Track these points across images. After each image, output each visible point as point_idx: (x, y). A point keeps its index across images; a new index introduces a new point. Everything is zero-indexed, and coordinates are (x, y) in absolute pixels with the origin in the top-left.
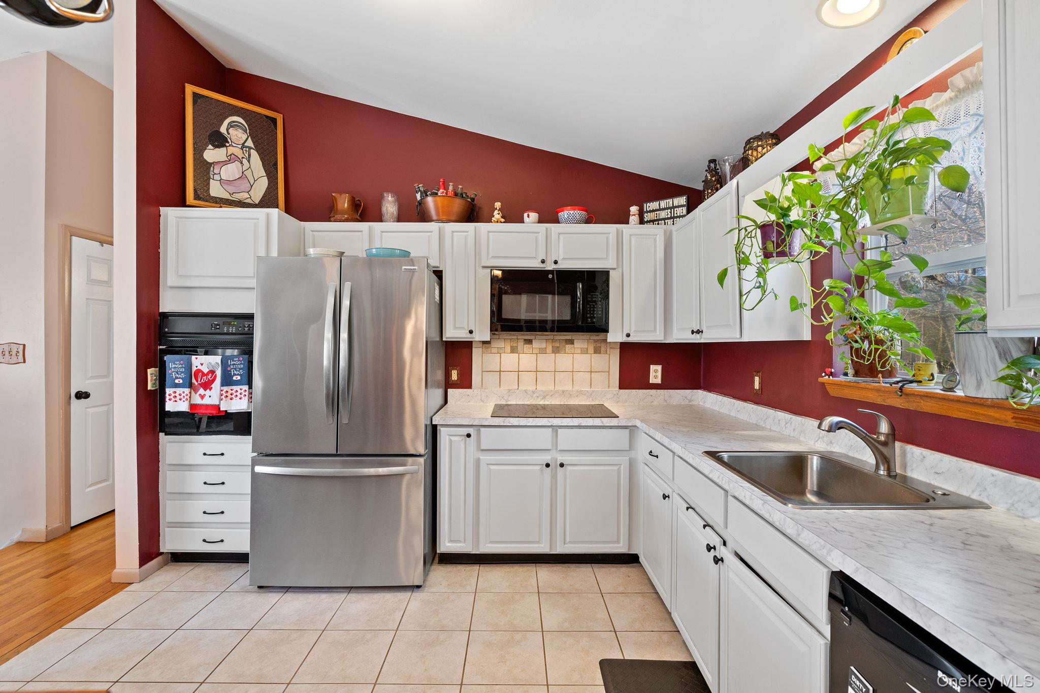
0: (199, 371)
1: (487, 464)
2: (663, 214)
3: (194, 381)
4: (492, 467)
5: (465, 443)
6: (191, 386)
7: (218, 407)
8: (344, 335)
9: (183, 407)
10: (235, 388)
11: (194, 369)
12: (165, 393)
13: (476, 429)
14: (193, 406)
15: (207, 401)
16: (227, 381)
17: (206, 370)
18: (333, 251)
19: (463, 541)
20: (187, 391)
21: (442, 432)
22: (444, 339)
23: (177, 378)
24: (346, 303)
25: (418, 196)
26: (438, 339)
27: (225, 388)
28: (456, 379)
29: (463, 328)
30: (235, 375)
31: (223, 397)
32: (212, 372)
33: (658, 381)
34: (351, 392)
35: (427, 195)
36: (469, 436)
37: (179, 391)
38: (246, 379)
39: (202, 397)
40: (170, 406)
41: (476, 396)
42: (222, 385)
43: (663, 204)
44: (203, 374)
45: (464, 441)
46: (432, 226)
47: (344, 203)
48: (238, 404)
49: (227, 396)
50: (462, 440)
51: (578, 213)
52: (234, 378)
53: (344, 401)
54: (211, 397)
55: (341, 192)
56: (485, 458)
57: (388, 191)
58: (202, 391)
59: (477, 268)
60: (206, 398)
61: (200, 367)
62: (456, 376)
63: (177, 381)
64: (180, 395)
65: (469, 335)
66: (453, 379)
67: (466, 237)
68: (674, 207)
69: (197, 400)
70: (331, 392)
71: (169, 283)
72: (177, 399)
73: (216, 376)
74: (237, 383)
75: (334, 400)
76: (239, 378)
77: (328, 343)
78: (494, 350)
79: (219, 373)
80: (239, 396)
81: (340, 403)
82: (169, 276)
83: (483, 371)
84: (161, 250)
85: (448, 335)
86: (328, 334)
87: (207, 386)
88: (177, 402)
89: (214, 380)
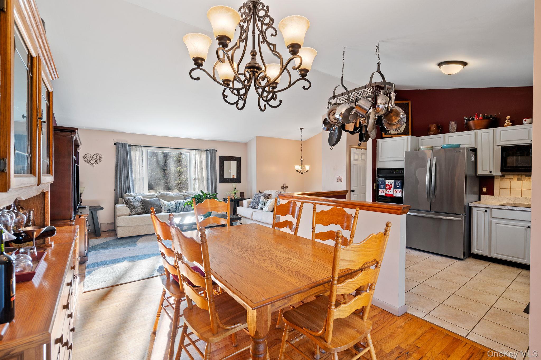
0: (387, 184)
1: (496, 223)
3: (386, 187)
4: (497, 224)
5: (485, 214)
6: (385, 188)
7: (393, 195)
8: (433, 174)
9: (383, 194)
10: (398, 190)
11: (386, 184)
12: (379, 190)
13: (490, 209)
14: (386, 194)
15: (390, 193)
16: (395, 187)
17: (389, 184)
18: (429, 146)
19: (483, 251)
20: (384, 190)
21: (473, 209)
22: (477, 175)
23: (382, 186)
24: (434, 163)
25: (466, 121)
26: (474, 175)
27: (395, 190)
28: (485, 191)
29: (487, 171)
30: (397, 186)
31: (394, 192)
32: (391, 185)
34: (436, 192)
35: (469, 120)
36: (486, 211)
37: (382, 190)
38: (401, 187)
39: (388, 192)
40: (380, 194)
41: (496, 199)
42: (394, 188)
44: (389, 185)
45: (484, 213)
46: (472, 132)
47: (433, 127)
48: (398, 194)
49: (395, 192)
50: (483, 213)
52: (397, 187)
53: (433, 195)
54: (391, 192)
55: (432, 124)
56: (494, 221)
57: (452, 121)
58: (388, 190)
59: (494, 146)
61: (388, 183)
62: (485, 190)
63: (381, 187)
64: (382, 191)
65: (490, 173)
66: (484, 191)
67: (488, 134)
69: (387, 193)
70: (429, 191)
71: (379, 160)
72: (382, 192)
73: (392, 186)
74: (398, 188)
75: (429, 194)
76: (399, 187)
77: (428, 176)
78: (506, 180)
79: (393, 185)
80: (399, 192)
81: (432, 195)
82: (379, 158)
83: (500, 189)
84: (377, 151)
85: (478, 174)
86: (428, 174)
87: (390, 189)
88: (382, 193)
89: (392, 187)
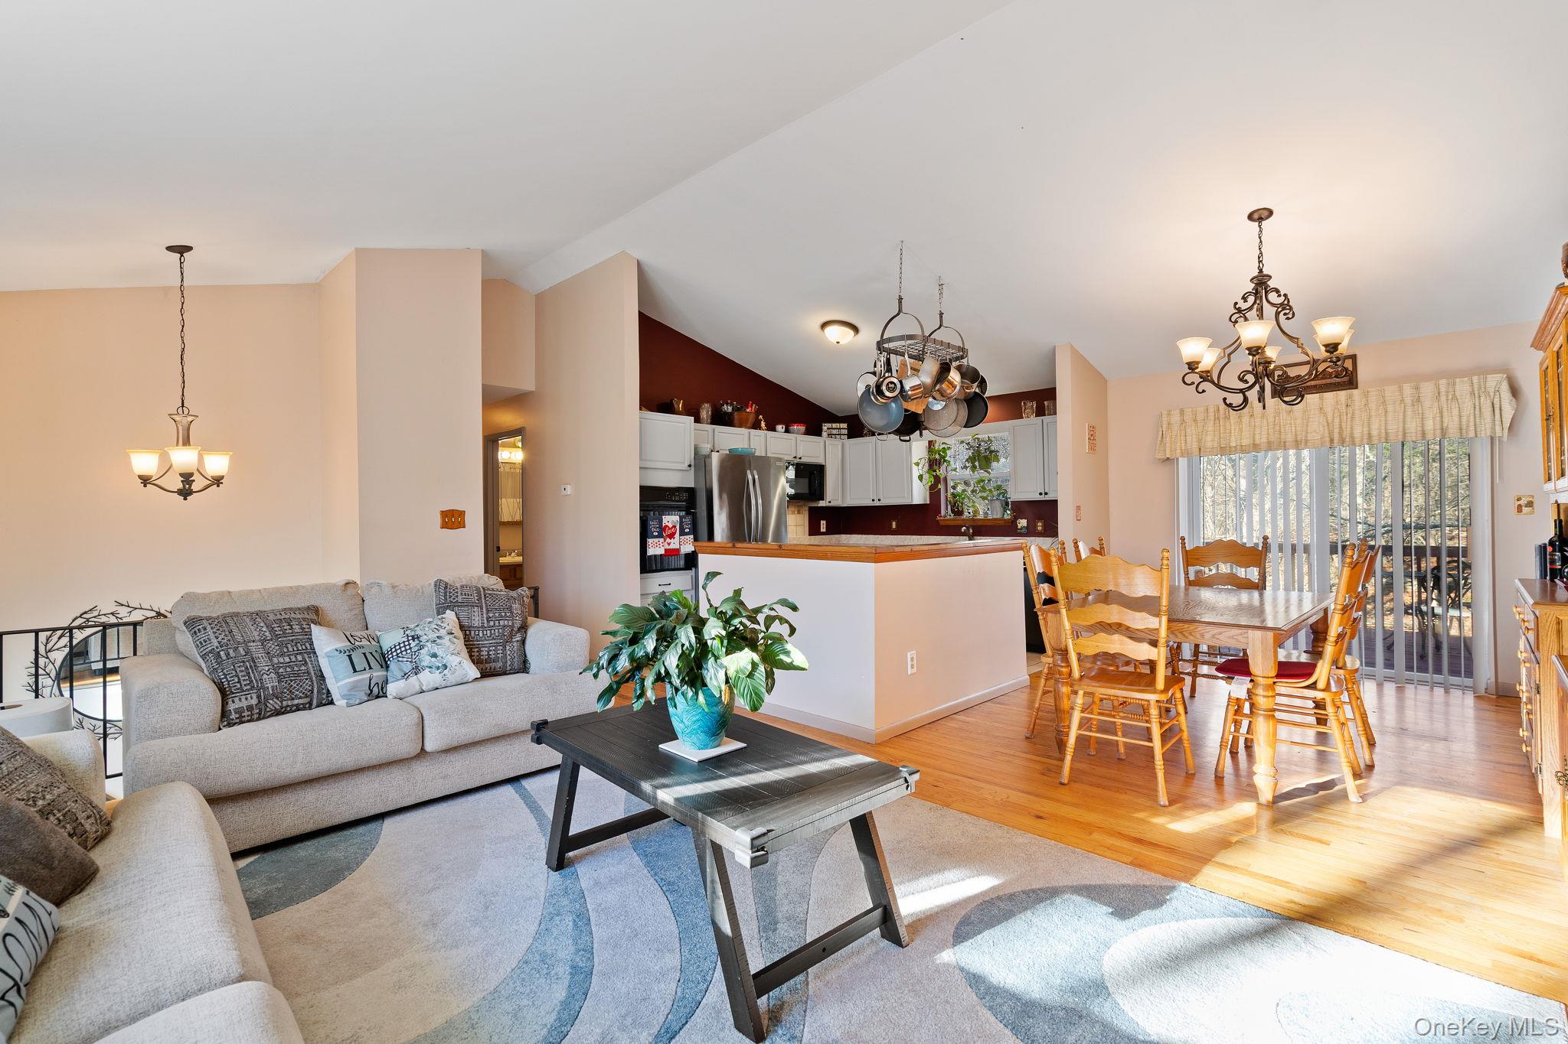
0: (666, 526)
2: (834, 432)
6: (662, 536)
7: (678, 551)
9: (661, 551)
10: (687, 537)
11: (664, 525)
12: (647, 542)
14: (664, 550)
15: (673, 547)
16: (682, 533)
17: (670, 526)
20: (660, 540)
23: (655, 531)
27: (681, 537)
30: (687, 528)
31: (680, 543)
32: (674, 527)
33: (824, 530)
35: (736, 410)
37: (656, 540)
38: (692, 531)
39: (669, 544)
40: (653, 551)
42: (680, 535)
43: (834, 425)
44: (669, 528)
46: (745, 431)
48: (688, 548)
49: (683, 543)
51: (802, 428)
52: (686, 530)
54: (675, 544)
57: (706, 402)
58: (668, 540)
60: (672, 544)
61: (667, 523)
63: (655, 534)
64: (656, 543)
68: (840, 429)
69: (668, 547)
72: (656, 546)
73: (676, 529)
74: (688, 533)
76: (688, 530)
79: (678, 527)
80: (689, 543)
87: (671, 536)
88: (656, 548)
89: (675, 532)
